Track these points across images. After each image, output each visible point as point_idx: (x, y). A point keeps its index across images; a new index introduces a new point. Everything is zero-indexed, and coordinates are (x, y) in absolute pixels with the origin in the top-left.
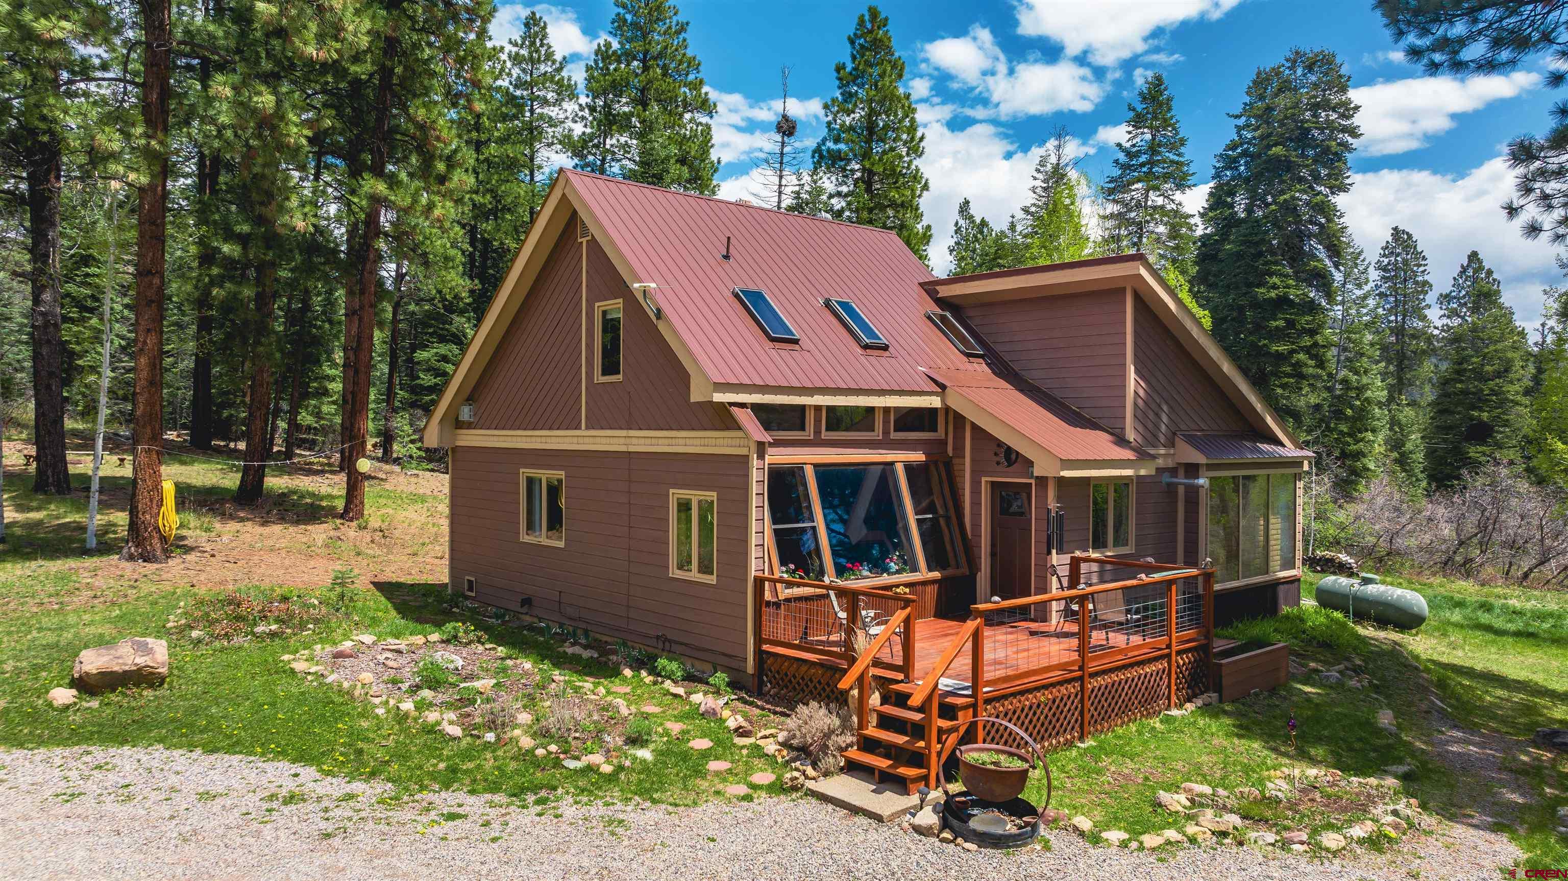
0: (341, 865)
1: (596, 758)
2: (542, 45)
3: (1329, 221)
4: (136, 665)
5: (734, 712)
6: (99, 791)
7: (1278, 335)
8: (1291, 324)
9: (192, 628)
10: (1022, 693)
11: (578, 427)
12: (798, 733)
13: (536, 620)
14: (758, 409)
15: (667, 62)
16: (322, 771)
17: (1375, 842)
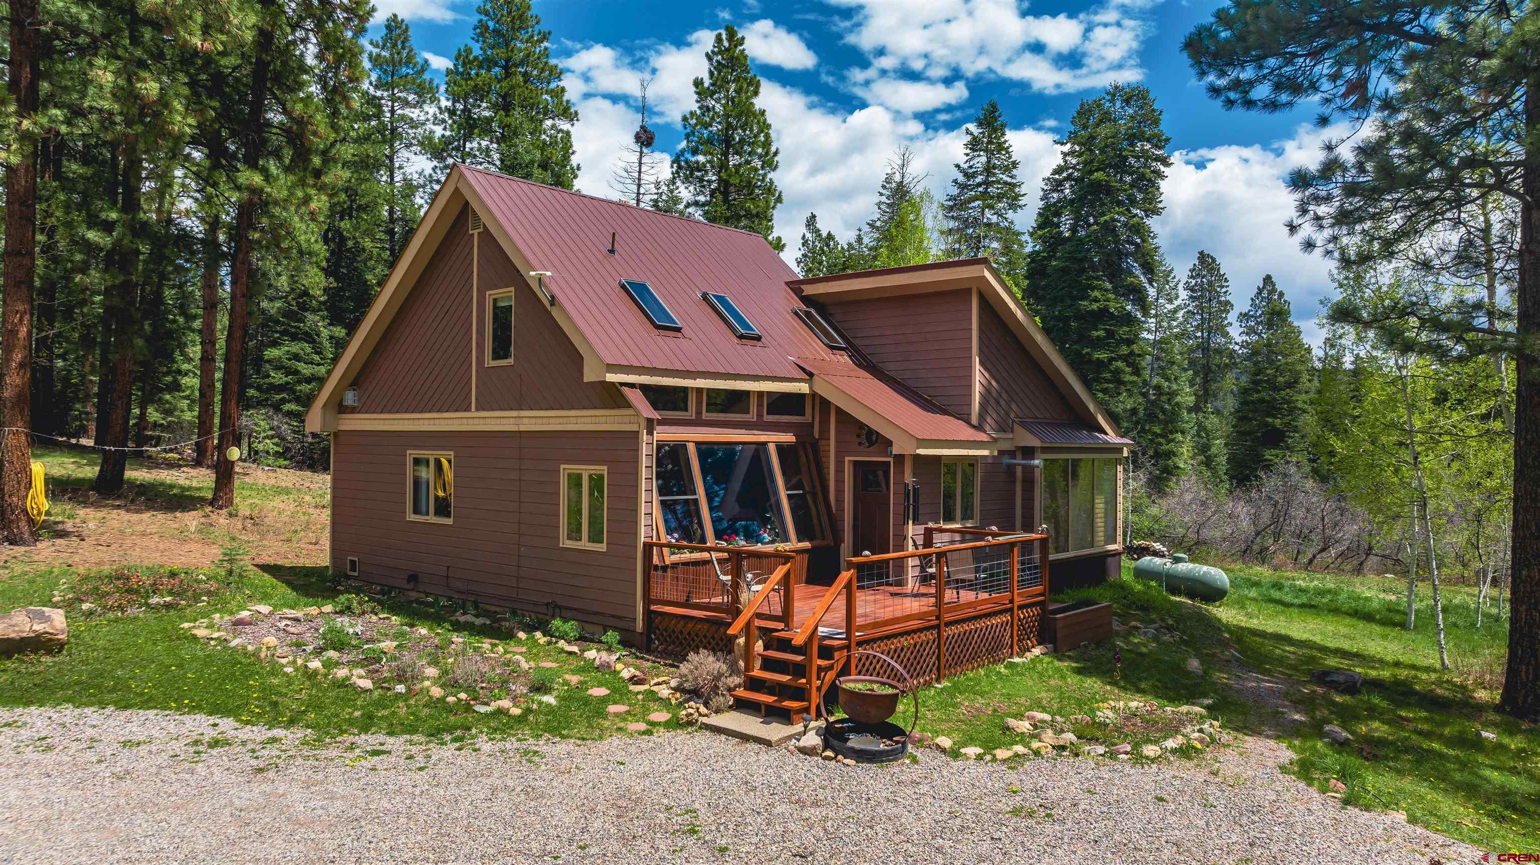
0: (281, 792)
1: (505, 703)
2: (403, 48)
3: (1143, 241)
4: (35, 631)
5: (627, 665)
6: (15, 744)
7: (1098, 344)
8: (1110, 334)
9: (82, 601)
10: (888, 637)
11: (468, 409)
12: (690, 678)
13: (423, 595)
14: (646, 389)
15: (529, 69)
16: (242, 721)
17: (1185, 752)
